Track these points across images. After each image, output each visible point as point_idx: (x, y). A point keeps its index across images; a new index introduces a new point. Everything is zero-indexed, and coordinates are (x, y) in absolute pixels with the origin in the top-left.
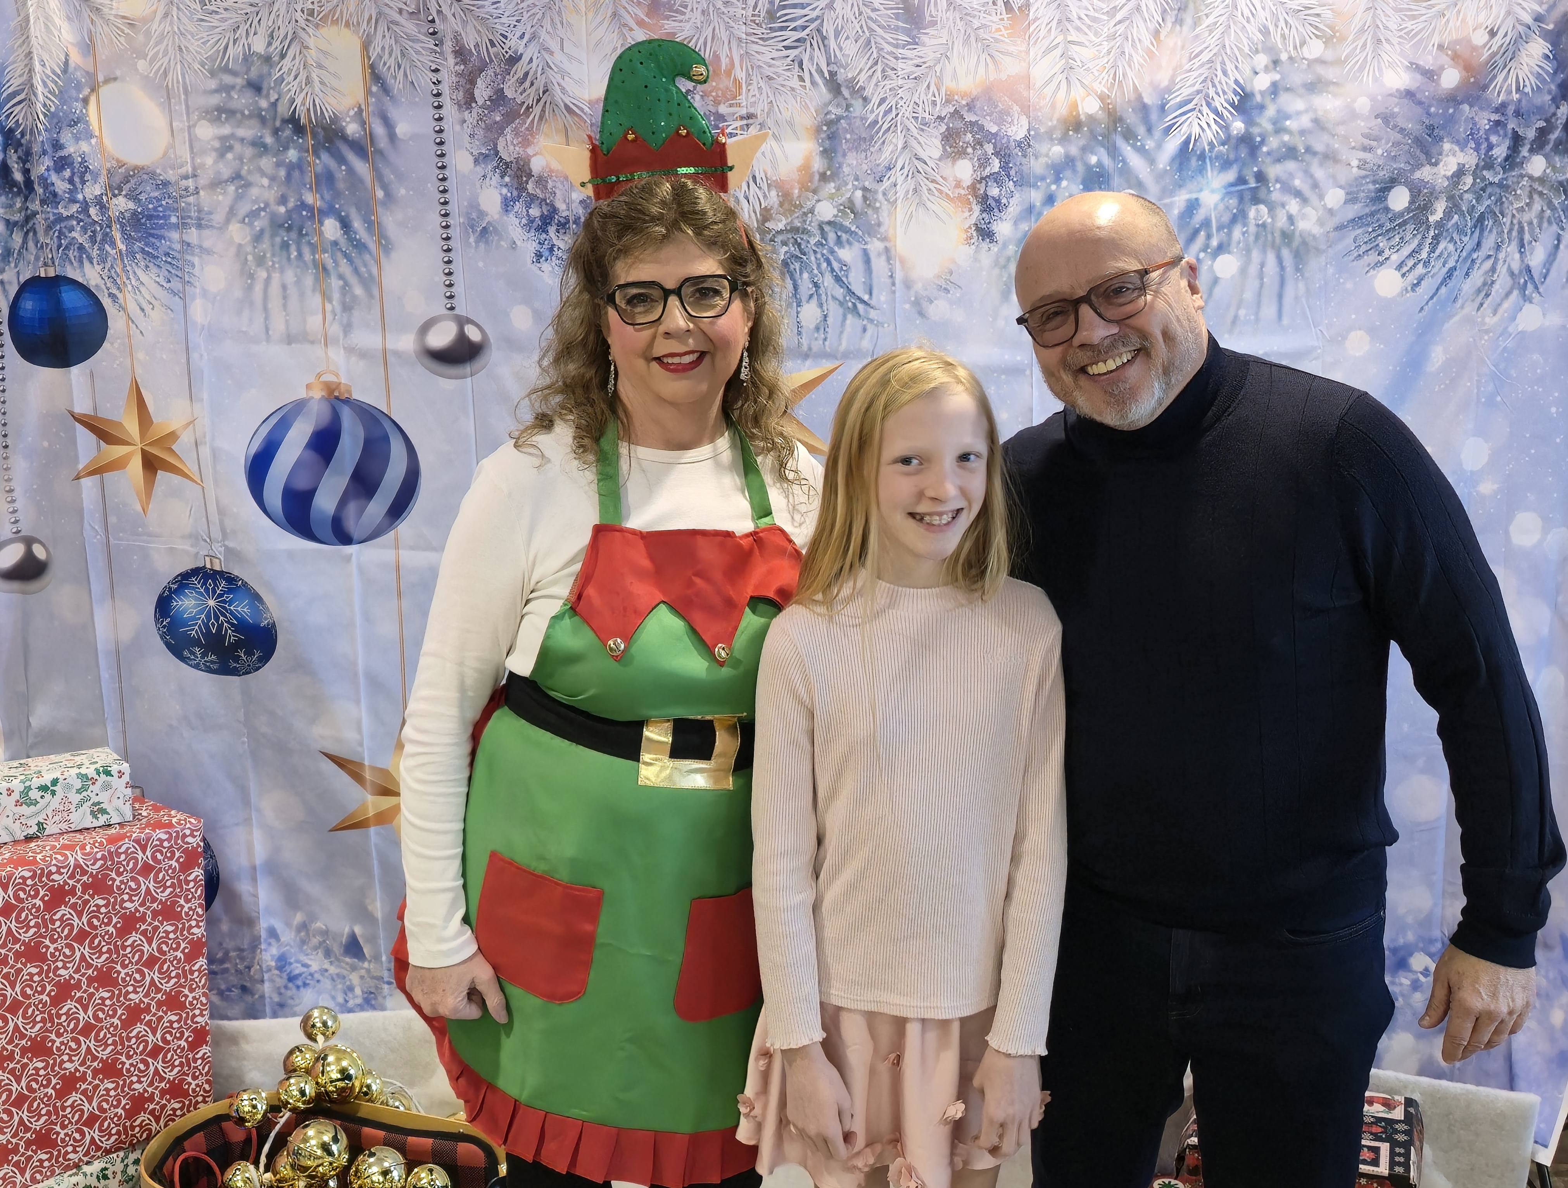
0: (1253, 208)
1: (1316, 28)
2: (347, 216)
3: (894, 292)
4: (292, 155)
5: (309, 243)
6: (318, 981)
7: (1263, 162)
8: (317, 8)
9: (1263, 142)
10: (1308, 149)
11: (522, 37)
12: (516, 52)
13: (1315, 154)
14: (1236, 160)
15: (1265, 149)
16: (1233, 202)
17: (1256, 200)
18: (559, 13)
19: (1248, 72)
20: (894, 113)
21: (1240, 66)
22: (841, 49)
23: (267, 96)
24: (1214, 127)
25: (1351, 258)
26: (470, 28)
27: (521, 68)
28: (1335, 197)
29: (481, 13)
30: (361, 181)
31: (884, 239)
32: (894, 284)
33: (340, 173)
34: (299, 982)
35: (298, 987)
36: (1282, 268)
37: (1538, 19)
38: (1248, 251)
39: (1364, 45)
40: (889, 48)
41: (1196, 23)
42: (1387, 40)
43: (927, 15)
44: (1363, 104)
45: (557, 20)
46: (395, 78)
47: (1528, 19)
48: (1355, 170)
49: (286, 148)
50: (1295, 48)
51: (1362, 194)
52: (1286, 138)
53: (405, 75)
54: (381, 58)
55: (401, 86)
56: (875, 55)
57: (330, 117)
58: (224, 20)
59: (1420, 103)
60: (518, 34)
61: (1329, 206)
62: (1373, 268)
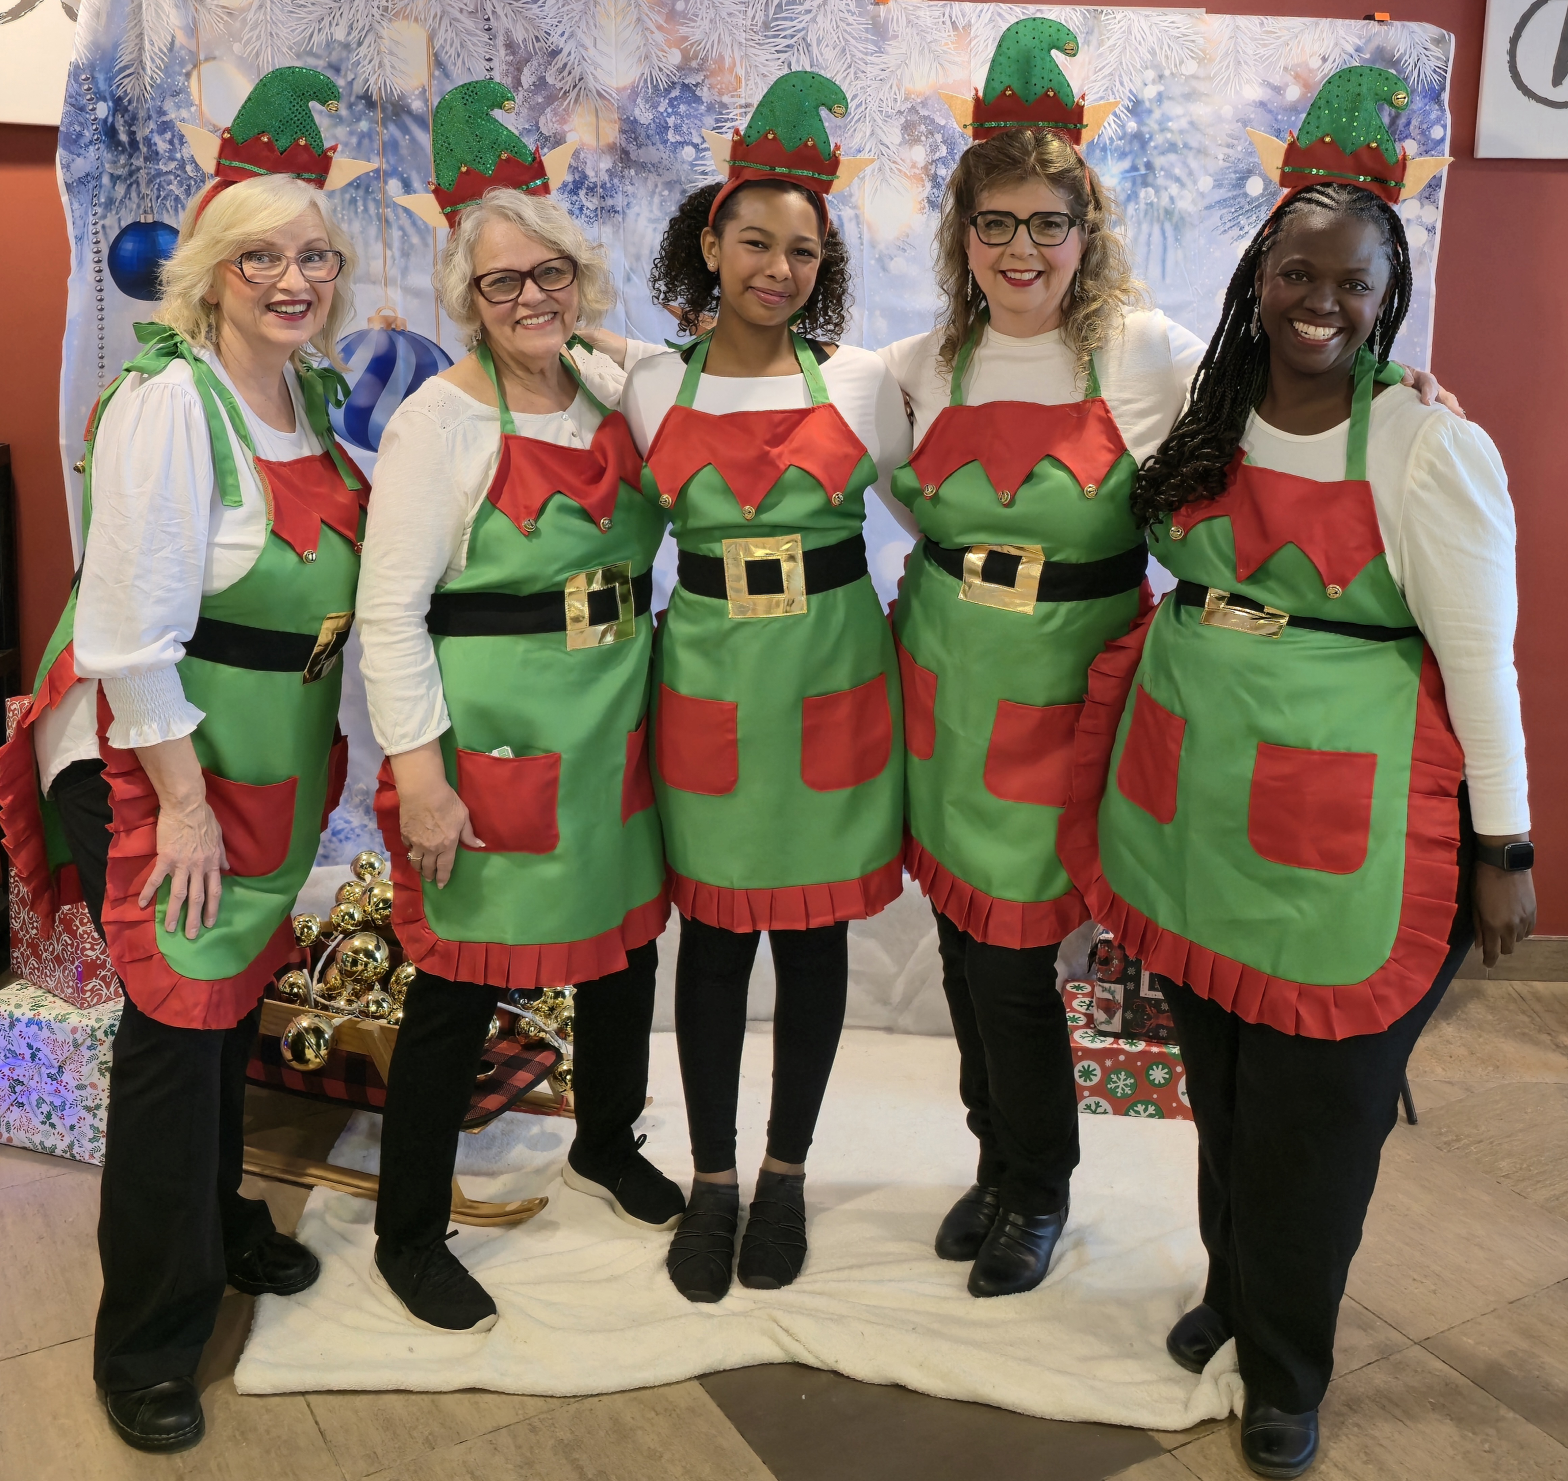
0: (1143, 190)
1: (1192, 51)
2: (408, 178)
3: (862, 251)
4: (364, 125)
5: (374, 200)
7: (1152, 154)
8: (390, 6)
9: (1151, 138)
10: (1186, 146)
11: (562, 34)
12: (557, 46)
13: (1191, 149)
14: (1131, 152)
15: (1152, 144)
16: (1128, 185)
17: (1145, 184)
18: (593, 16)
19: (1139, 84)
20: (863, 107)
21: (1133, 79)
22: (822, 54)
23: (345, 76)
24: (1113, 125)
25: (1219, 232)
26: (519, 26)
27: (561, 60)
28: (1206, 183)
29: (529, 14)
30: (422, 149)
31: (854, 207)
32: (862, 244)
33: (404, 141)
34: (342, 836)
36: (1165, 238)
37: (1358, 50)
38: (1139, 223)
39: (1228, 66)
40: (861, 56)
41: (1101, 43)
42: (1245, 62)
43: (891, 30)
44: (1227, 111)
45: (591, 23)
46: (455, 64)
47: (1351, 50)
48: (1221, 162)
49: (358, 120)
50: (1176, 66)
51: (1226, 181)
52: (1169, 135)
53: (464, 63)
54: (444, 48)
55: (460, 71)
56: (849, 60)
57: (398, 95)
58: (310, 13)
59: (1270, 111)
60: (559, 32)
61: (1201, 190)
62: (1236, 240)
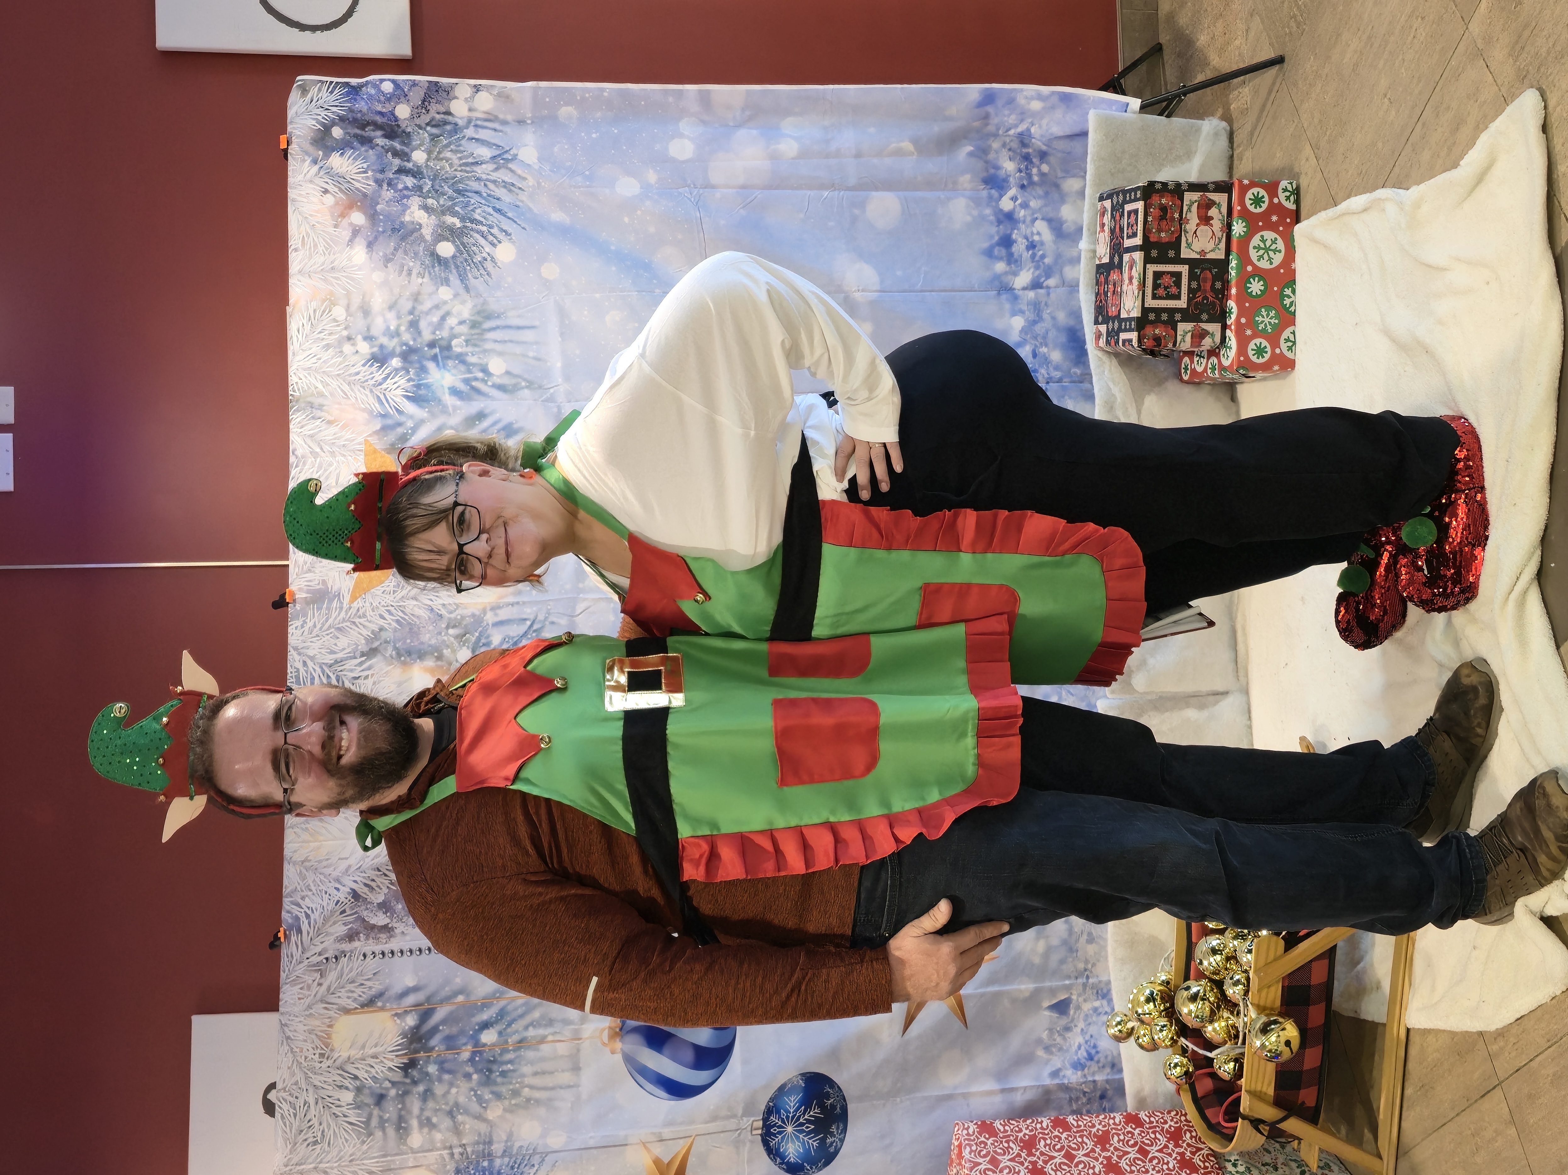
0: (455, 349)
1: (324, 311)
2: (477, 1024)
3: (524, 603)
4: (432, 1069)
5: (501, 1055)
6: (1091, 1036)
7: (421, 343)
8: (319, 1051)
9: (406, 344)
10: (411, 313)
11: (338, 889)
12: (349, 893)
13: (414, 308)
14: (420, 362)
15: (411, 343)
16: (450, 363)
17: (449, 347)
18: (320, 861)
19: (356, 358)
20: (390, 608)
21: (352, 363)
22: (344, 649)
23: (387, 1089)
24: (396, 379)
25: (489, 279)
26: (331, 930)
27: (362, 890)
28: (445, 293)
29: (320, 922)
30: (451, 1013)
31: (484, 611)
32: (518, 603)
33: (445, 1030)
34: (1093, 1052)
35: (1097, 1052)
36: (497, 328)
37: (315, 162)
38: (485, 351)
39: (336, 278)
40: (343, 614)
41: (321, 395)
42: (332, 262)
43: (318, 587)
44: (378, 276)
45: (325, 863)
46: (370, 988)
47: (316, 168)
48: (425, 280)
49: (427, 1074)
50: (338, 326)
51: (443, 274)
52: (403, 328)
53: (368, 980)
54: (355, 999)
55: (377, 983)
56: (348, 624)
57: (402, 1039)
58: (329, 1126)
59: (376, 238)
60: (335, 892)
61: (452, 297)
62: (496, 264)
